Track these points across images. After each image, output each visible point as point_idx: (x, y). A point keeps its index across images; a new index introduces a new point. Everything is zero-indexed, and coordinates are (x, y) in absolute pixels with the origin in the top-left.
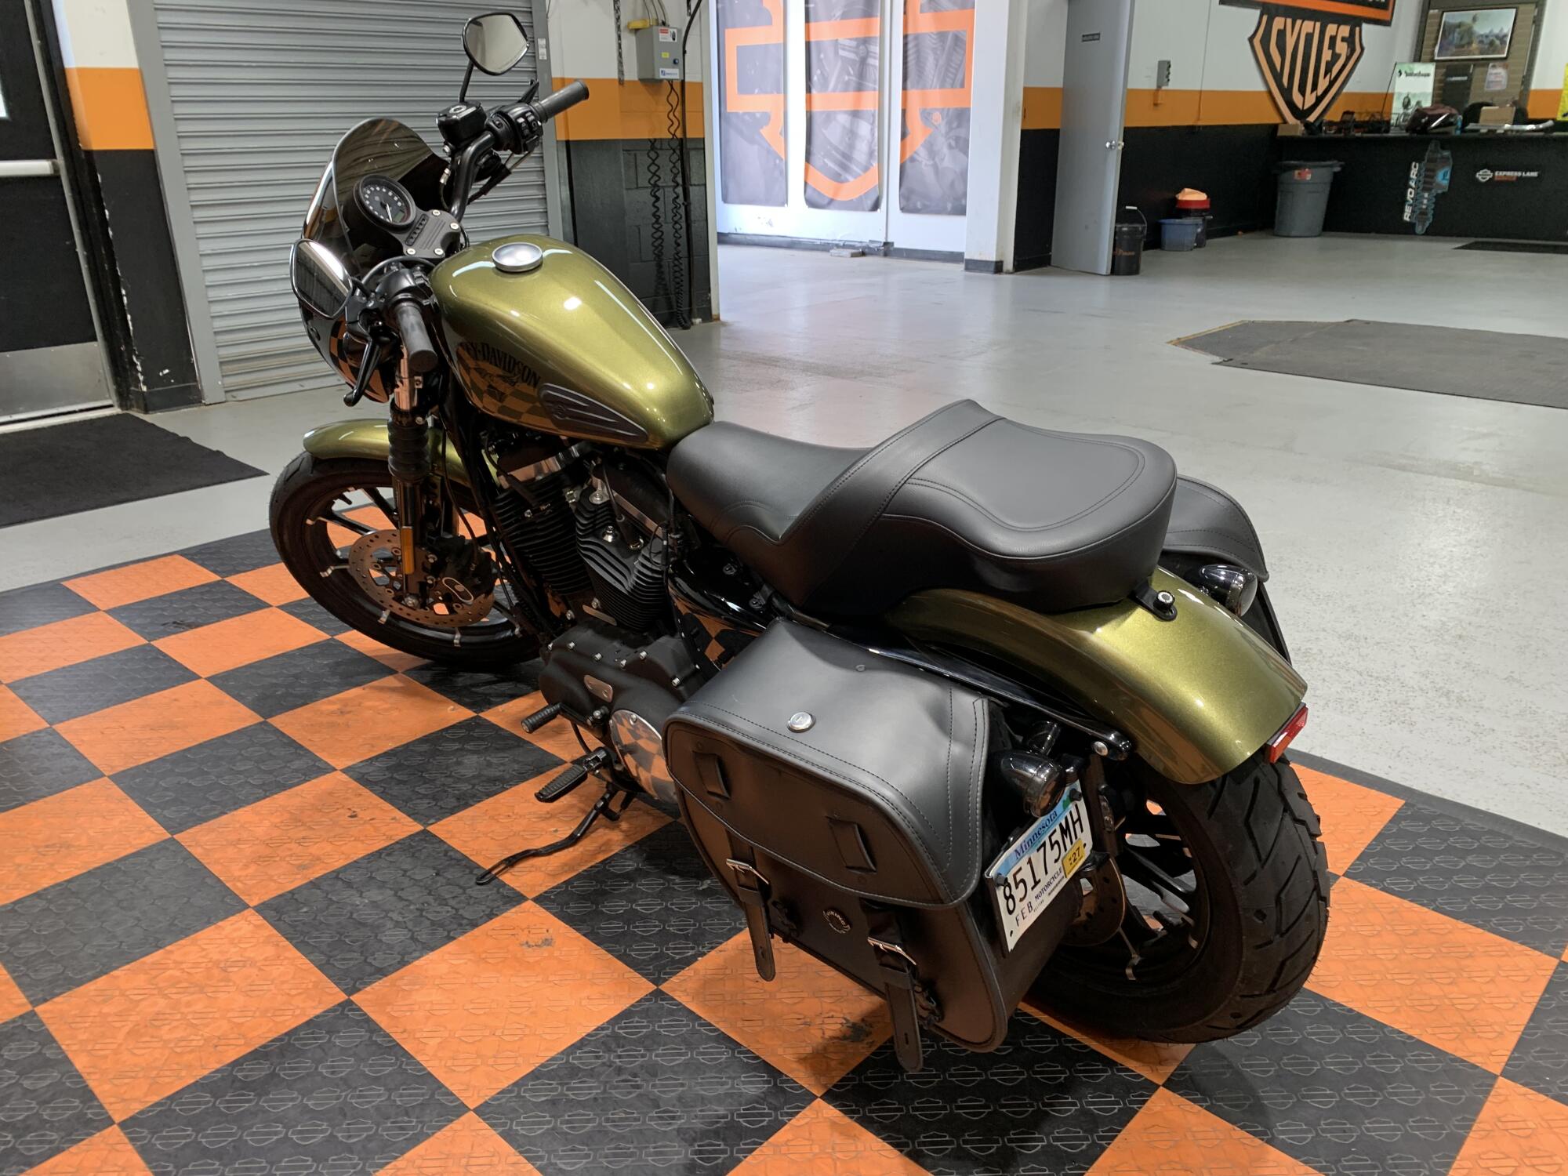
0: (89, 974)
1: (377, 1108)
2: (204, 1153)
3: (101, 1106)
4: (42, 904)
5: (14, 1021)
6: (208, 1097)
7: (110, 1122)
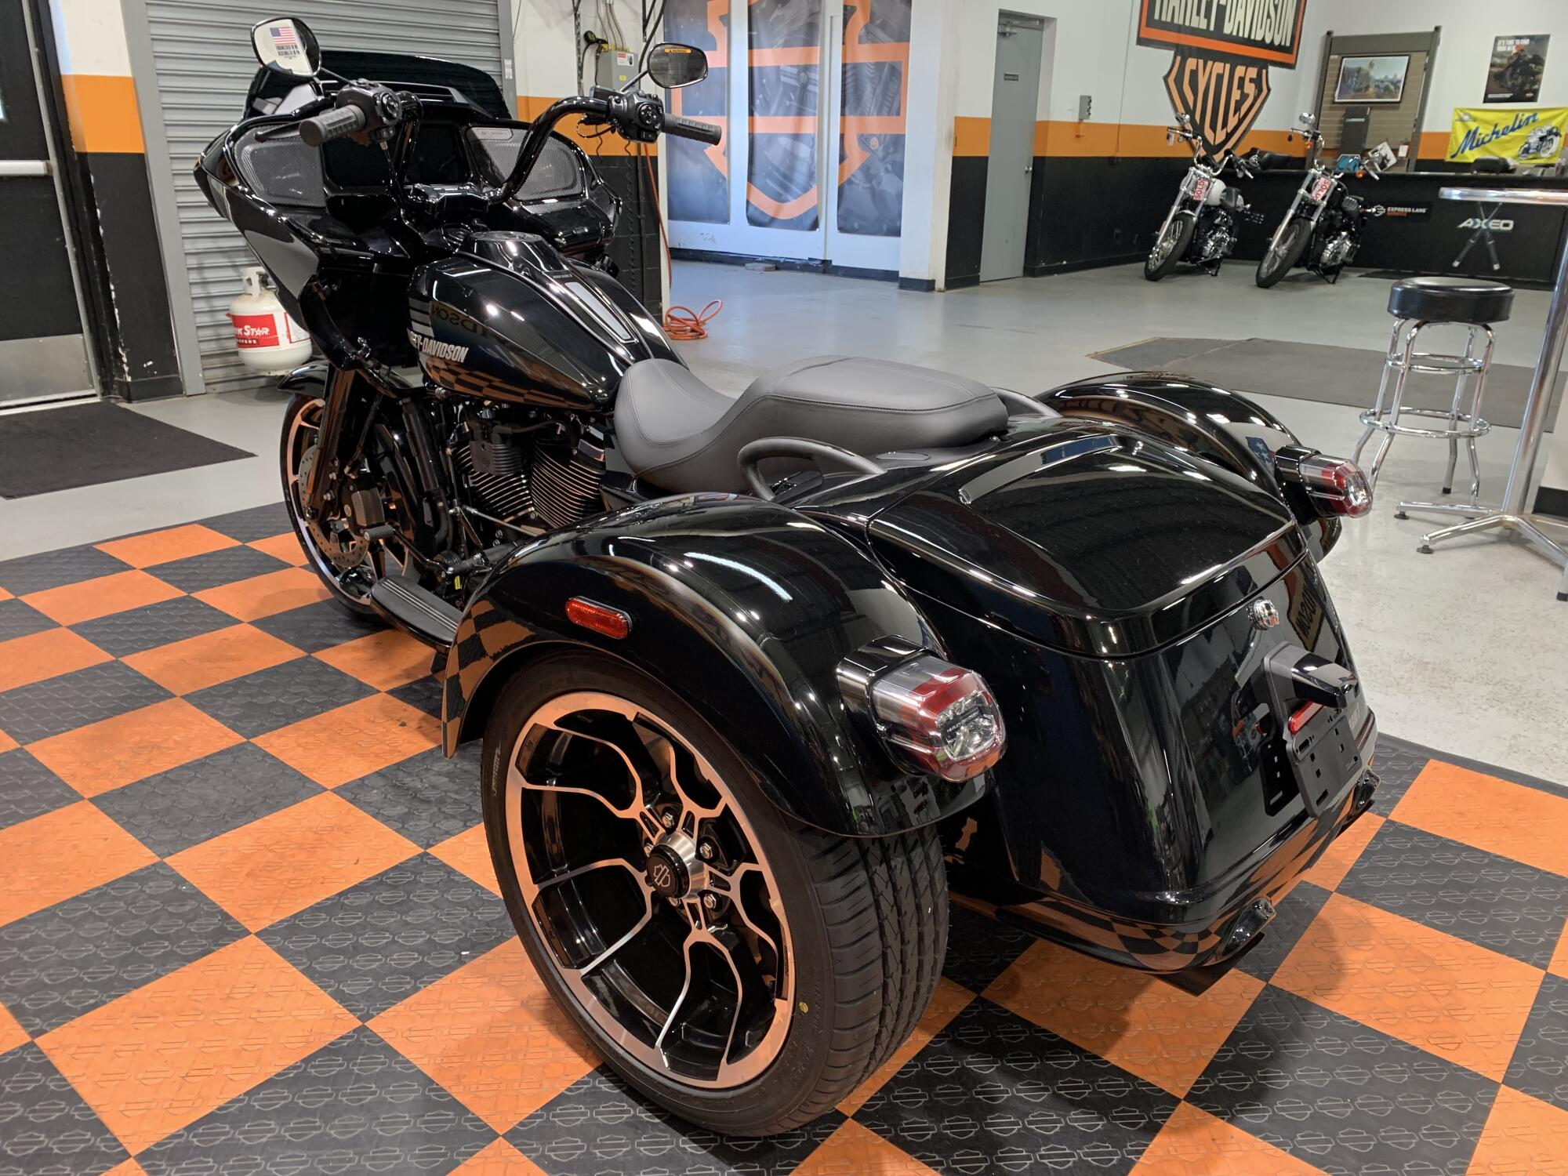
0: (203, 836)
1: (463, 922)
2: (331, 951)
3: (238, 923)
4: (147, 789)
5: (147, 868)
6: (324, 916)
7: (247, 933)
